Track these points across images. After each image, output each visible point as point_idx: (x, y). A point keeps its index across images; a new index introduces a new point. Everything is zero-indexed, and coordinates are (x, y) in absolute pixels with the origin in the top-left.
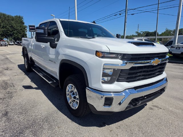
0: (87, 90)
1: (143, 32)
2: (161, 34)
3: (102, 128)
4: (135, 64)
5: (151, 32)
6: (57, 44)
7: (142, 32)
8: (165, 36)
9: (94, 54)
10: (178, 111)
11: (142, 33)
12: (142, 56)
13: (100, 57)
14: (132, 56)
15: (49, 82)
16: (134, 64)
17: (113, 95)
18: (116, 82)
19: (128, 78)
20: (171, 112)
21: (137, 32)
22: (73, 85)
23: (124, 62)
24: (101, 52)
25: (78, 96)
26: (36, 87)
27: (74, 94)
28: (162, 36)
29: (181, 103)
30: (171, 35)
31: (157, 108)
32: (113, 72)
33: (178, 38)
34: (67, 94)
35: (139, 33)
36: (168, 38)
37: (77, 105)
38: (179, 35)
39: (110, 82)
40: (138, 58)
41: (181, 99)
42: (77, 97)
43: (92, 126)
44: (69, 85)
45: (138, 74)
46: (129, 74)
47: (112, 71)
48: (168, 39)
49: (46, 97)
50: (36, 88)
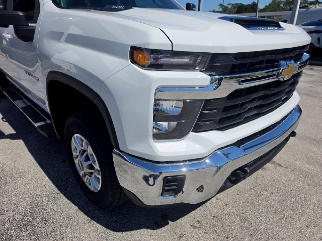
0: (114, 156)
1: (233, 5)
2: (264, 9)
3: (159, 231)
4: (243, 81)
5: (246, 5)
6: (34, 30)
7: (229, 4)
8: (271, 11)
9: (125, 58)
10: (312, 168)
11: (230, 7)
12: (260, 58)
13: (143, 66)
14: (235, 59)
15: (35, 123)
16: (239, 84)
17: (184, 169)
18: (192, 134)
19: (222, 121)
20: (300, 170)
21: (221, 5)
22: (83, 138)
23: (214, 78)
24: (147, 50)
25: (97, 163)
26: (14, 132)
27: (87, 159)
28: (265, 11)
29: (315, 149)
30: (280, 11)
31: (272, 165)
32: (183, 108)
33: (298, 14)
34: (74, 156)
35: (225, 6)
36: (276, 16)
37: (99, 183)
38: (300, 8)
39: (177, 134)
40: (250, 63)
41: (314, 140)
42: (97, 167)
43: (136, 229)
44: (76, 135)
45: (246, 105)
46: (226, 109)
47: (182, 106)
48: (275, 18)
49: (32, 157)
50: (11, 137)
